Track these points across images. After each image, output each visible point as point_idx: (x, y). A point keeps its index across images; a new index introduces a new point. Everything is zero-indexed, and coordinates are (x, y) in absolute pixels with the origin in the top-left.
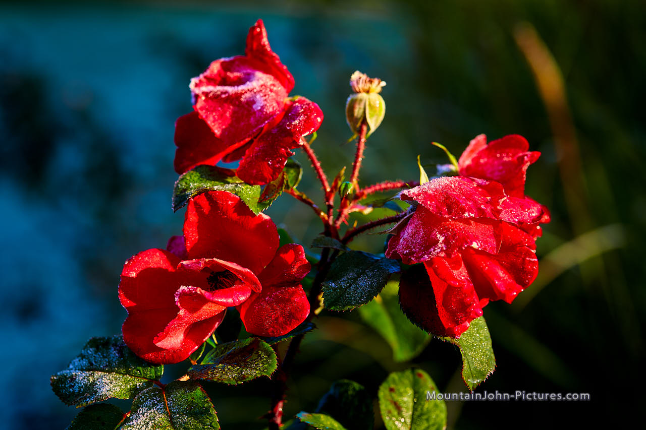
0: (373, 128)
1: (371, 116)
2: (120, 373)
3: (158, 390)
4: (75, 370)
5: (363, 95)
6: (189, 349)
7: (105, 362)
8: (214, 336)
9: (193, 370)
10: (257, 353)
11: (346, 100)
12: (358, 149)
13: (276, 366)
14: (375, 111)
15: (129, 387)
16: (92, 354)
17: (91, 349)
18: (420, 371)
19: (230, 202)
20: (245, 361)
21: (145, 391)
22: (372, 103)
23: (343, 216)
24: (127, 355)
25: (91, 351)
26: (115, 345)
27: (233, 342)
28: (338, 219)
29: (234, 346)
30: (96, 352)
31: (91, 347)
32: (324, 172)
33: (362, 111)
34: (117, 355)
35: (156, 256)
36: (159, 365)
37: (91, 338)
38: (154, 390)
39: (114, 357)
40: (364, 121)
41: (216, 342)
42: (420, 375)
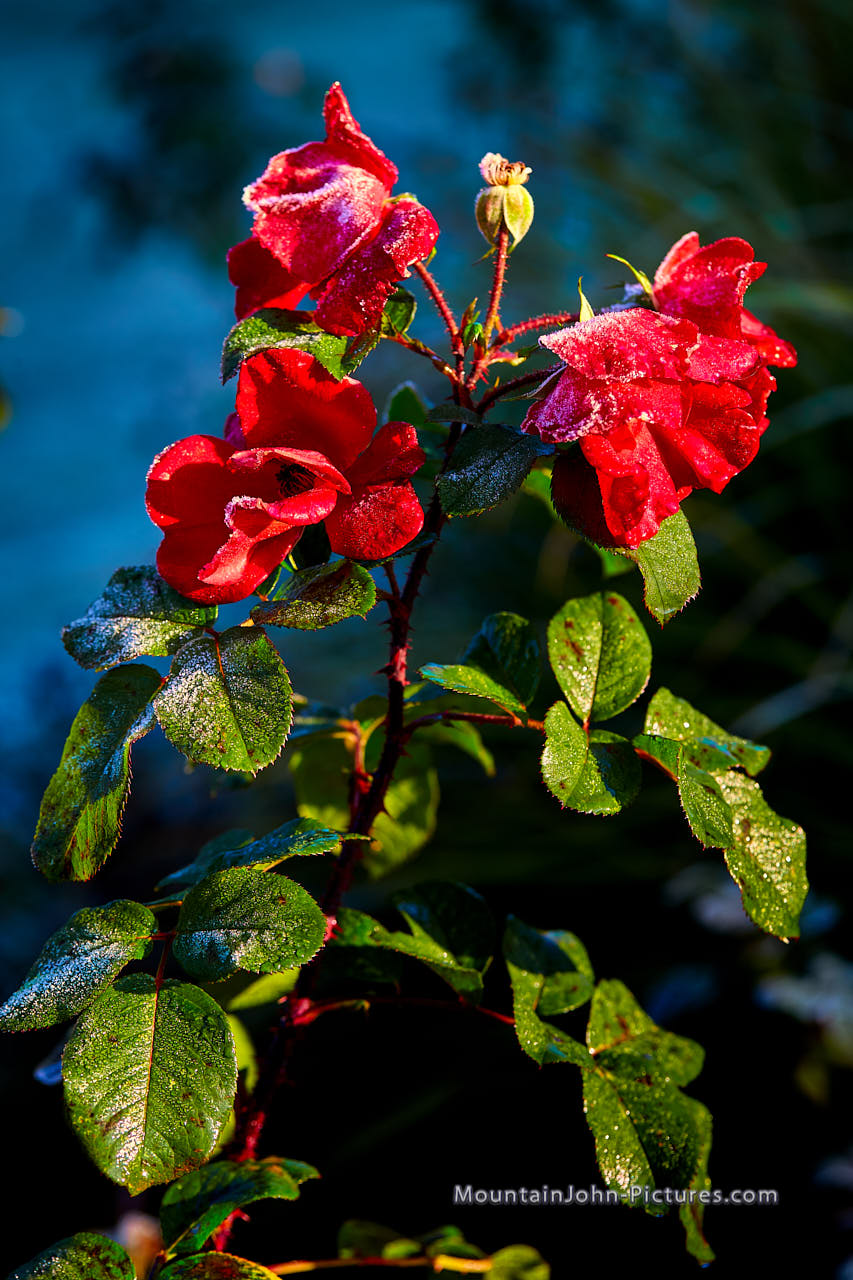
0: (518, 237)
1: (513, 220)
2: (156, 619)
3: (209, 641)
4: (96, 617)
5: (499, 190)
6: (255, 580)
7: (136, 605)
8: (291, 558)
9: (259, 610)
10: (349, 583)
11: (474, 197)
12: (497, 270)
13: (374, 601)
14: (518, 213)
15: (168, 638)
16: (118, 593)
17: (117, 586)
18: (614, 595)
19: (300, 364)
20: (331, 595)
21: (190, 643)
22: (512, 201)
23: (479, 370)
24: (165, 592)
25: (117, 588)
26: (150, 578)
27: (317, 566)
28: (472, 375)
29: (318, 573)
30: (124, 590)
31: (117, 582)
32: (448, 306)
33: (498, 212)
34: (152, 592)
35: (200, 446)
36: (214, 606)
37: (117, 570)
38: (202, 642)
39: (148, 596)
40: (504, 228)
41: (294, 566)
42: (614, 601)
